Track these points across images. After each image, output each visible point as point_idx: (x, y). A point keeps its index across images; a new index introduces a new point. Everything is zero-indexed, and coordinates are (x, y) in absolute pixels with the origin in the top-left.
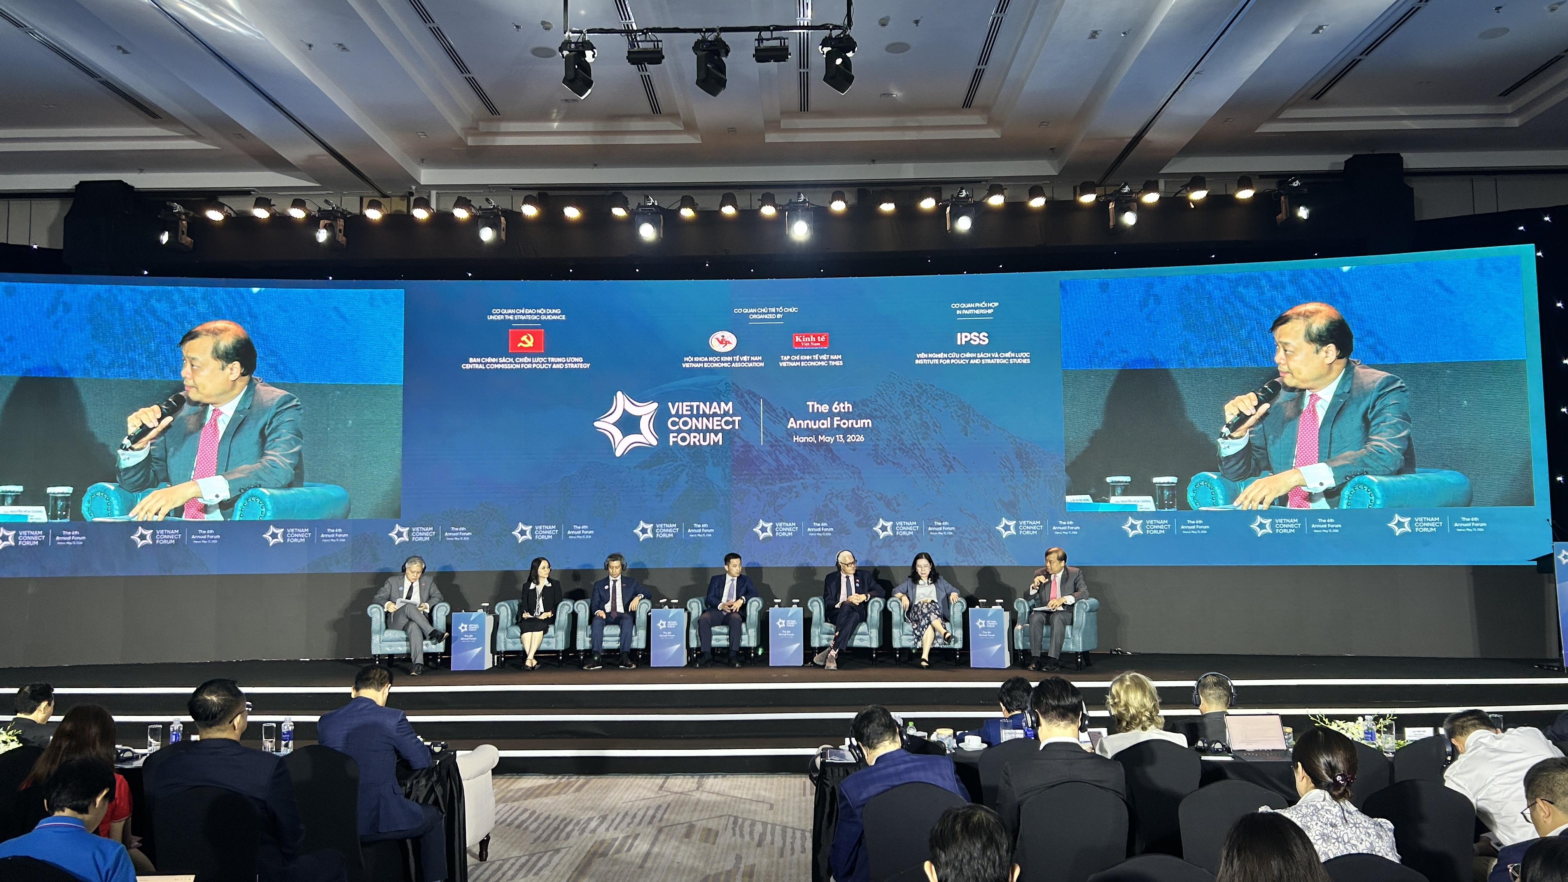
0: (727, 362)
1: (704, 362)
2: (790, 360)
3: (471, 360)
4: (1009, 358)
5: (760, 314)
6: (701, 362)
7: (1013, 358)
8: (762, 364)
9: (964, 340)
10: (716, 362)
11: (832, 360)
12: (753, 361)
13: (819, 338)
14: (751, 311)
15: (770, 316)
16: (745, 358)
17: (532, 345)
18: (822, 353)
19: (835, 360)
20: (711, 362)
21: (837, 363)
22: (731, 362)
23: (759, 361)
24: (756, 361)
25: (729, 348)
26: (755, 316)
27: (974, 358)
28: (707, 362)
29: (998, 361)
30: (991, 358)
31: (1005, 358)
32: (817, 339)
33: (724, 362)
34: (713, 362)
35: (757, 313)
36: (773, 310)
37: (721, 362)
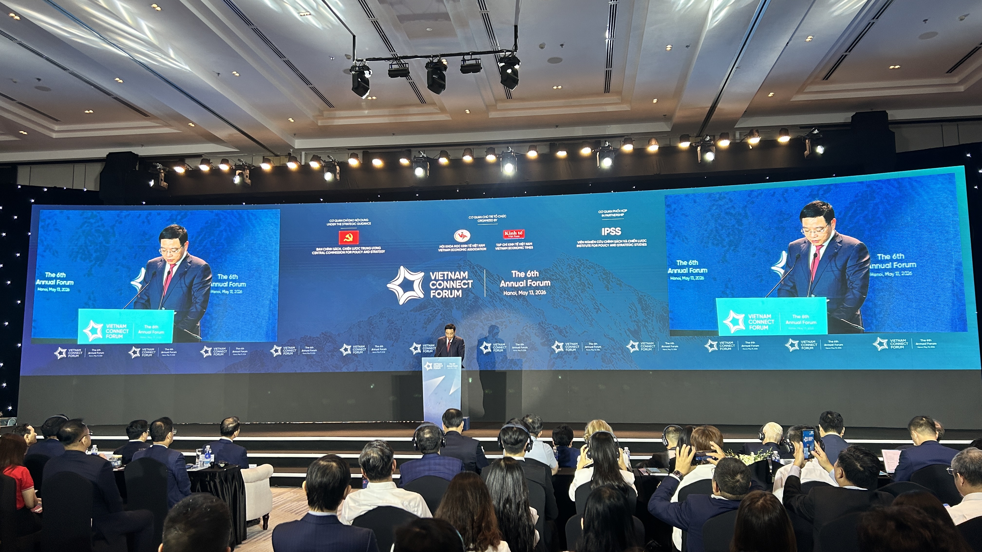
0: (465, 248)
1: (451, 248)
2: (502, 246)
3: (317, 249)
4: (634, 243)
5: (484, 219)
6: (449, 248)
7: (636, 243)
8: (485, 249)
9: (606, 232)
10: (458, 248)
11: (527, 246)
12: (480, 247)
13: (519, 232)
14: (479, 217)
15: (490, 220)
16: (475, 245)
17: (352, 240)
18: (520, 241)
19: (528, 246)
20: (455, 248)
21: (530, 248)
22: (467, 248)
23: (484, 247)
24: (482, 247)
25: (466, 239)
26: (481, 221)
27: (612, 243)
28: (453, 248)
29: (627, 245)
30: (623, 243)
31: (631, 243)
32: (517, 233)
33: (463, 248)
34: (456, 248)
35: (482, 219)
36: (492, 217)
37: (461, 248)
